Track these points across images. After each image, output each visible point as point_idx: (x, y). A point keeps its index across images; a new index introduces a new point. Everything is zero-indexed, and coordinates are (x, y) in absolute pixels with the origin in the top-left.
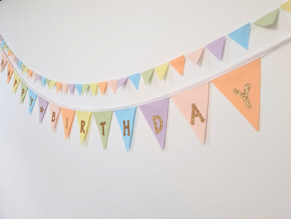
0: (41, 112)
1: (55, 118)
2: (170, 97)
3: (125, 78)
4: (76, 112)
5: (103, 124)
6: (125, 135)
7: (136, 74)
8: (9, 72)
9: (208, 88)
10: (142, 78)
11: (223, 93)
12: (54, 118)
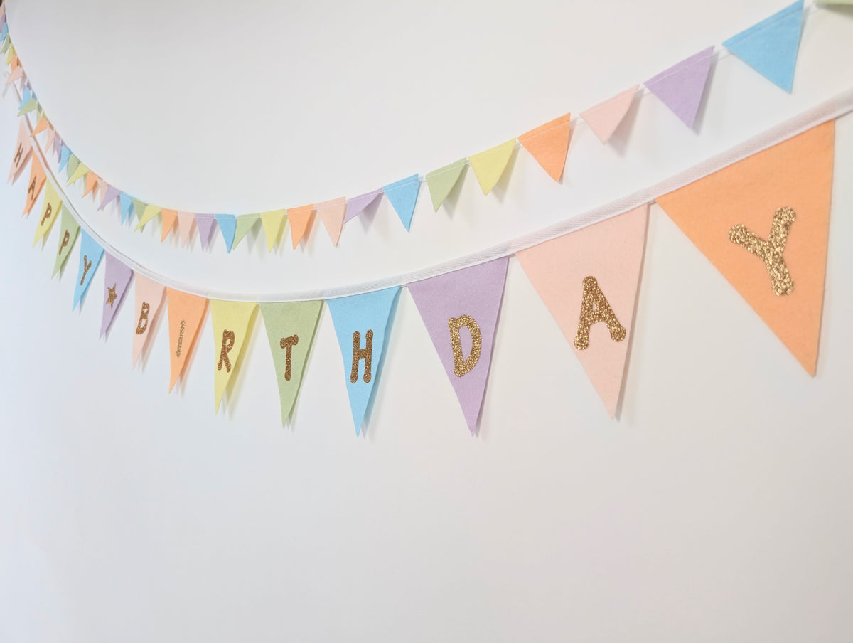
0: (109, 304)
1: (146, 322)
2: (513, 255)
3: (372, 193)
4: (211, 306)
5: (289, 343)
6: (356, 379)
7: (406, 180)
8: (34, 182)
9: (644, 222)
10: (425, 192)
11: (693, 241)
12: (144, 321)
